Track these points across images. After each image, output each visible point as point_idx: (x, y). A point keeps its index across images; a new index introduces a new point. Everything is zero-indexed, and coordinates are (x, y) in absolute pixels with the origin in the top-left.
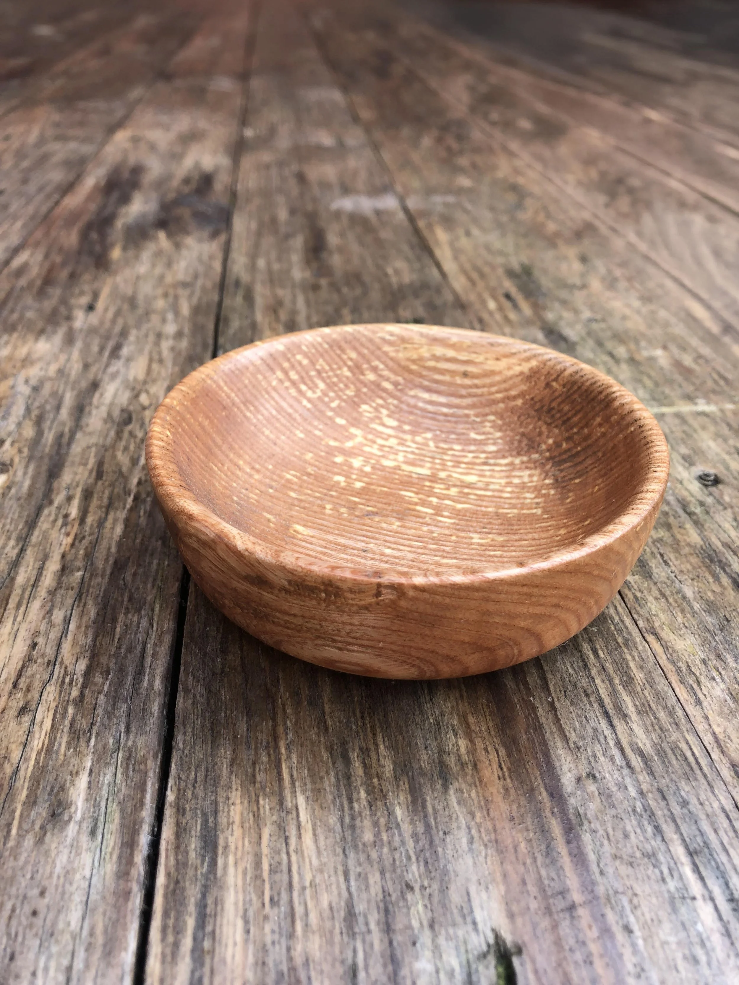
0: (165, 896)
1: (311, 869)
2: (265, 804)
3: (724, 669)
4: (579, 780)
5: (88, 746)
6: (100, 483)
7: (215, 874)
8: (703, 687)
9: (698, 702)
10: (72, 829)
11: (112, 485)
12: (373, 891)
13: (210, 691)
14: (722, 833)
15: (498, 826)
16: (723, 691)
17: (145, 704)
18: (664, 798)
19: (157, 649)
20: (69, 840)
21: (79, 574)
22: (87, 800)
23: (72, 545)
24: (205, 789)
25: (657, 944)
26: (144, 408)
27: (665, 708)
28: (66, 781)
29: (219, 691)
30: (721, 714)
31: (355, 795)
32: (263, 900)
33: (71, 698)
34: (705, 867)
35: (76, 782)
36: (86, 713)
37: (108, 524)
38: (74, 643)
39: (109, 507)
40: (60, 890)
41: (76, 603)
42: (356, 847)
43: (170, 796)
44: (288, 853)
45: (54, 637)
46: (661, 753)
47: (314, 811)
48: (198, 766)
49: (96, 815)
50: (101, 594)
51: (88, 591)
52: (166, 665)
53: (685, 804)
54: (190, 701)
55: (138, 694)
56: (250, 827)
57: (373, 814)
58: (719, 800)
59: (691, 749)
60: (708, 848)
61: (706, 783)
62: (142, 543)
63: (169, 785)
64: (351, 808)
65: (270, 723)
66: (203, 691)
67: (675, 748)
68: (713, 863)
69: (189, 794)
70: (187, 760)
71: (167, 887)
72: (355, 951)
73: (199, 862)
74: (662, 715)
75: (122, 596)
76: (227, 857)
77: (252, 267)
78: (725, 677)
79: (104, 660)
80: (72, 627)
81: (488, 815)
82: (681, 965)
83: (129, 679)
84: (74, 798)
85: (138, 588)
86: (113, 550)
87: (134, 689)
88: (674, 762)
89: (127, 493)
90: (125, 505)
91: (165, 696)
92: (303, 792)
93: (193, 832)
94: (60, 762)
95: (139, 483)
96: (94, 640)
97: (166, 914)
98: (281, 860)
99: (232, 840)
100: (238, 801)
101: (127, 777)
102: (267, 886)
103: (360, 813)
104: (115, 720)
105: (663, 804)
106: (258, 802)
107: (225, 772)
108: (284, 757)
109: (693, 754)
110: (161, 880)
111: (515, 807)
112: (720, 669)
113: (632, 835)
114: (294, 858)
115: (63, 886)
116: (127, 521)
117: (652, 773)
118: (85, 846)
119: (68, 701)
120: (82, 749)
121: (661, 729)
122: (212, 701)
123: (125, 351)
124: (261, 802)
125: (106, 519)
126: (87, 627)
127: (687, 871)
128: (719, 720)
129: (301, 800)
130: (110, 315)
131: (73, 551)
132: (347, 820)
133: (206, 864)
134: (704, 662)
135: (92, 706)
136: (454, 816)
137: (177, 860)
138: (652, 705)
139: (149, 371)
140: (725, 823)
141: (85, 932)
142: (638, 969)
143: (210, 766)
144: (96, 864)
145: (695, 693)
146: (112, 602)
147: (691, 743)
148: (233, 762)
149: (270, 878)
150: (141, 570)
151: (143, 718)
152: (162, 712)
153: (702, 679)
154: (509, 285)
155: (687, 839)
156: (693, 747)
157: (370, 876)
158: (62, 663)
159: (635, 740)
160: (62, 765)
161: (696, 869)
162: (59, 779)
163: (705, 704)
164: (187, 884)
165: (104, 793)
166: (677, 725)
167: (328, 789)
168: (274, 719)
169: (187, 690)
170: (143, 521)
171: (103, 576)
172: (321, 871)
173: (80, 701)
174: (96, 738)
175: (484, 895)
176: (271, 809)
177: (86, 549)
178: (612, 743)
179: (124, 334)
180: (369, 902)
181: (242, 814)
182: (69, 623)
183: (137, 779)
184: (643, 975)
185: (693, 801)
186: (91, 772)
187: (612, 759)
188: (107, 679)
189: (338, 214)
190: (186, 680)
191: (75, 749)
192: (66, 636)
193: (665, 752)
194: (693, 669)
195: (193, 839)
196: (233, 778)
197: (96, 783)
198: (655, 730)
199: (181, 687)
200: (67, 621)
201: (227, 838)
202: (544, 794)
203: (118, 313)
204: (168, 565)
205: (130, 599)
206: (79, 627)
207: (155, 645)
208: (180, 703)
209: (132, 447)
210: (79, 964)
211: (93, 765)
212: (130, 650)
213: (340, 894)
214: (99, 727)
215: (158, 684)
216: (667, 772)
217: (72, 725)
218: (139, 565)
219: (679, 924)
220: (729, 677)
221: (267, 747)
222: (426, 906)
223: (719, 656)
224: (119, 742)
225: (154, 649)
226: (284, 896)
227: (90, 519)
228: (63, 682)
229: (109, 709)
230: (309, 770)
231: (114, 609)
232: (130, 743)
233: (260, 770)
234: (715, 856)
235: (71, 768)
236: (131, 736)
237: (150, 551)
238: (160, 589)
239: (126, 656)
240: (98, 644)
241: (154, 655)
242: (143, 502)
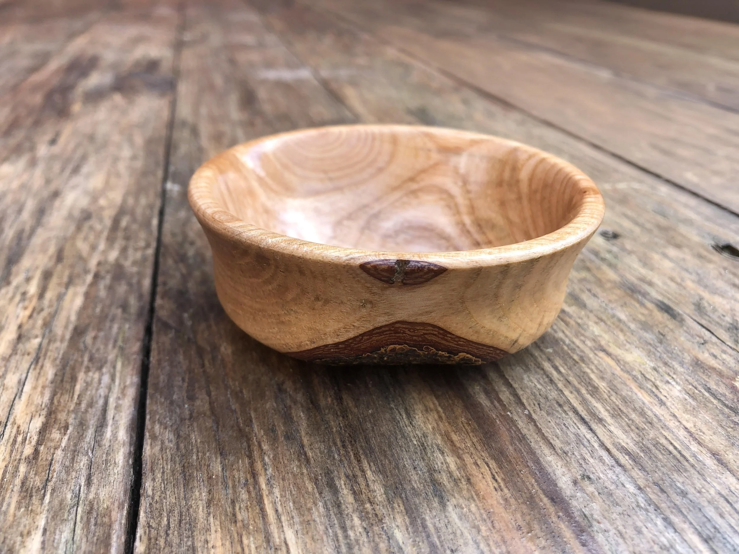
2: (250, 543)
3: (674, 373)
4: (575, 482)
5: (42, 504)
6: (60, 267)
8: (661, 390)
9: (662, 403)
11: (72, 266)
13: (179, 436)
14: (727, 516)
15: (507, 537)
16: (680, 391)
17: (108, 454)
18: (663, 491)
19: (120, 402)
21: (36, 342)
23: (30, 317)
24: (180, 535)
26: (102, 208)
27: (634, 410)
28: (15, 543)
29: (189, 435)
30: (686, 411)
31: (348, 523)
33: (23, 457)
35: (27, 544)
36: (40, 470)
37: (68, 298)
38: (29, 403)
39: (69, 284)
41: (33, 366)
43: (140, 548)
45: (6, 400)
46: (646, 450)
47: (305, 544)
48: (170, 511)
50: (60, 356)
51: (45, 354)
52: (130, 417)
53: (684, 494)
54: (157, 448)
55: (100, 446)
57: (371, 539)
58: (714, 487)
59: (671, 444)
60: (719, 532)
61: (696, 473)
62: (102, 311)
63: (138, 536)
64: (346, 537)
65: (247, 461)
66: (172, 436)
67: (657, 444)
68: (729, 546)
69: (162, 542)
70: (158, 506)
74: (633, 416)
75: (82, 356)
77: (196, 111)
78: (678, 380)
79: (62, 416)
80: (27, 388)
81: (494, 527)
83: (90, 433)
85: (98, 350)
86: (73, 318)
87: (96, 441)
88: (661, 457)
89: (86, 271)
90: (84, 281)
91: (131, 445)
92: (291, 525)
94: (8, 523)
95: (99, 264)
96: (52, 399)
100: (219, 543)
101: (88, 532)
103: (357, 541)
104: (74, 474)
105: (663, 496)
106: (241, 542)
107: (201, 514)
108: (265, 493)
109: (675, 448)
111: (519, 516)
112: (671, 374)
113: (644, 530)
116: (87, 295)
117: (643, 468)
119: (20, 460)
120: (34, 508)
121: (637, 428)
122: (182, 445)
123: (85, 169)
124: (245, 541)
125: (65, 294)
126: (44, 387)
128: (687, 416)
129: (290, 535)
130: (71, 146)
131: (31, 322)
132: (344, 550)
134: (655, 369)
135: (48, 463)
136: (458, 532)
138: (622, 408)
139: (107, 182)
140: (728, 508)
143: (184, 510)
145: (656, 396)
146: (71, 363)
147: (668, 437)
148: (209, 503)
150: (102, 334)
151: (106, 469)
152: (128, 461)
153: (658, 383)
155: (698, 527)
156: (673, 442)
158: (14, 423)
159: (616, 440)
160: (10, 527)
162: (8, 541)
163: (668, 404)
166: (650, 423)
167: (318, 520)
168: (250, 457)
169: (154, 437)
170: (103, 293)
171: (62, 341)
173: (34, 458)
174: (52, 494)
176: (256, 548)
177: (44, 319)
178: (596, 445)
179: (84, 158)
182: (24, 384)
183: (100, 532)
185: (690, 490)
186: (45, 530)
187: (601, 459)
188: (65, 434)
189: (264, 82)
190: (153, 428)
191: (27, 508)
192: (20, 397)
193: (648, 448)
194: (647, 376)
196: (211, 519)
197: (50, 543)
198: (632, 430)
199: (147, 435)
200: (22, 384)
202: (545, 500)
203: (78, 146)
204: (129, 328)
205: (91, 359)
206: (35, 388)
207: (118, 398)
208: (147, 450)
209: (92, 237)
211: (47, 522)
212: (91, 405)
214: (55, 483)
215: (123, 435)
216: (657, 466)
217: (23, 483)
218: (99, 330)
220: (681, 379)
221: (246, 484)
223: (666, 364)
224: (78, 496)
225: (117, 402)
227: (49, 295)
228: (15, 441)
229: (67, 463)
230: (294, 503)
231: (73, 369)
232: (91, 496)
233: (240, 508)
234: (729, 539)
235: (21, 528)
236: (93, 489)
237: (110, 317)
238: (122, 349)
239: (86, 411)
240: (55, 402)
241: (117, 408)
242: (103, 278)
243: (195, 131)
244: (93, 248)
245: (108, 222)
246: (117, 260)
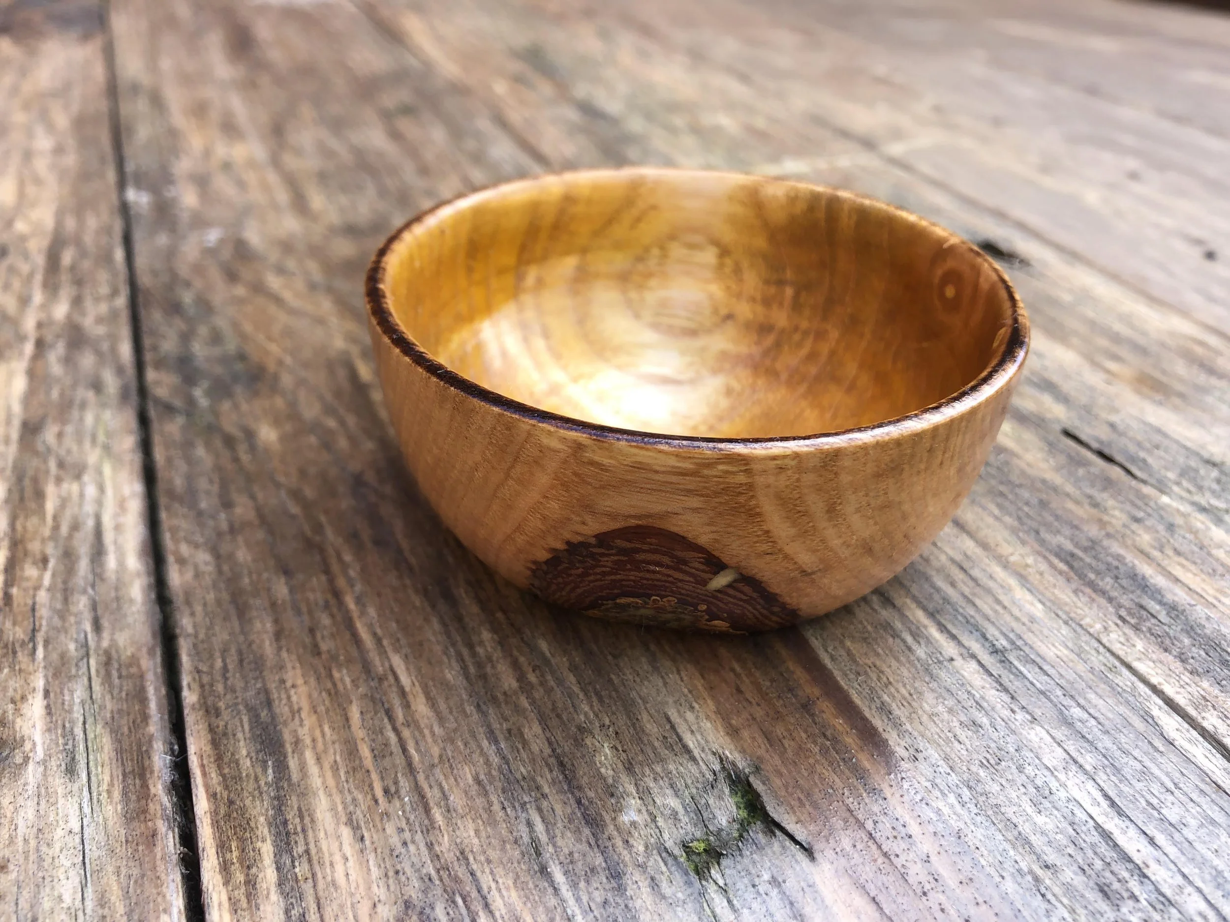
0: (215, 824)
1: (435, 741)
2: (344, 677)
5: (34, 660)
7: (289, 779)
10: (32, 774)
12: (535, 748)
13: (218, 556)
14: (960, 585)
17: (118, 589)
19: (122, 520)
20: (31, 789)
22: (49, 730)
24: (244, 677)
25: (925, 718)
26: (23, 239)
28: (6, 712)
29: (234, 553)
31: (475, 639)
32: (374, 796)
34: (954, 624)
35: (24, 711)
36: (20, 618)
40: (33, 857)
42: (494, 700)
43: (189, 697)
44: (395, 729)
47: (419, 670)
48: (224, 651)
49: (70, 747)
52: (141, 538)
54: (191, 573)
55: (102, 580)
56: (327, 711)
57: (508, 653)
58: (947, 553)
60: (949, 603)
62: (62, 395)
63: (184, 684)
64: (474, 654)
65: (323, 578)
66: (208, 558)
68: (960, 618)
69: (220, 688)
70: (205, 646)
71: (215, 813)
72: (529, 824)
73: (259, 770)
75: (45, 461)
76: (302, 754)
77: (153, 69)
79: (35, 547)
82: (962, 734)
83: (83, 566)
84: (26, 731)
85: (69, 452)
86: (17, 409)
87: (95, 575)
89: (22, 338)
90: (21, 353)
91: (149, 574)
92: (397, 650)
93: (240, 735)
95: (40, 325)
96: (12, 524)
97: (222, 847)
98: (388, 740)
99: (304, 733)
100: (300, 681)
101: (111, 685)
102: (374, 776)
103: (489, 659)
104: (72, 618)
106: (331, 676)
108: (356, 614)
110: (202, 805)
114: (406, 733)
115: (38, 850)
116: (31, 374)
118: (61, 791)
120: (23, 666)
122: (226, 568)
124: (336, 675)
127: (934, 633)
129: (397, 662)
132: (472, 670)
133: (270, 771)
135: (29, 608)
137: (223, 776)
139: (21, 194)
140: (961, 575)
141: (90, 905)
142: (912, 751)
143: (244, 647)
144: (87, 810)
146: (30, 473)
148: (278, 635)
149: (377, 767)
150: (69, 429)
151: (119, 608)
152: (149, 597)
154: (517, 66)
155: (923, 601)
157: (526, 730)
161: (942, 628)
164: (248, 802)
165: (78, 715)
167: (433, 639)
168: (327, 571)
169: (182, 561)
170: (57, 369)
172: (452, 741)
174: (46, 646)
175: (690, 716)
176: (353, 681)
180: (533, 761)
181: (310, 696)
183: (128, 685)
184: (918, 755)
186: (47, 692)
188: (46, 570)
189: (263, 9)
190: (178, 548)
191: (12, 667)
195: (242, 743)
196: (284, 654)
197: (59, 705)
199: (171, 559)
201: (295, 731)
204: (113, 418)
205: (61, 465)
207: (116, 516)
208: (176, 578)
209: (17, 284)
211: (47, 682)
212: (75, 527)
213: (487, 763)
214: (47, 632)
215: (134, 562)
218: (64, 423)
219: (943, 691)
221: (327, 606)
222: (615, 748)
224: (86, 645)
225: (115, 521)
226: (404, 784)
229: (59, 606)
230: (398, 622)
231: (35, 481)
232: (105, 644)
233: (323, 637)
234: (961, 610)
235: (10, 693)
236: (106, 635)
237: (77, 402)
238: (107, 449)
239: (70, 537)
240: (19, 527)
241: (118, 528)
242: (52, 346)
243: (157, 101)
244: (24, 301)
245: (40, 260)
246: (69, 317)
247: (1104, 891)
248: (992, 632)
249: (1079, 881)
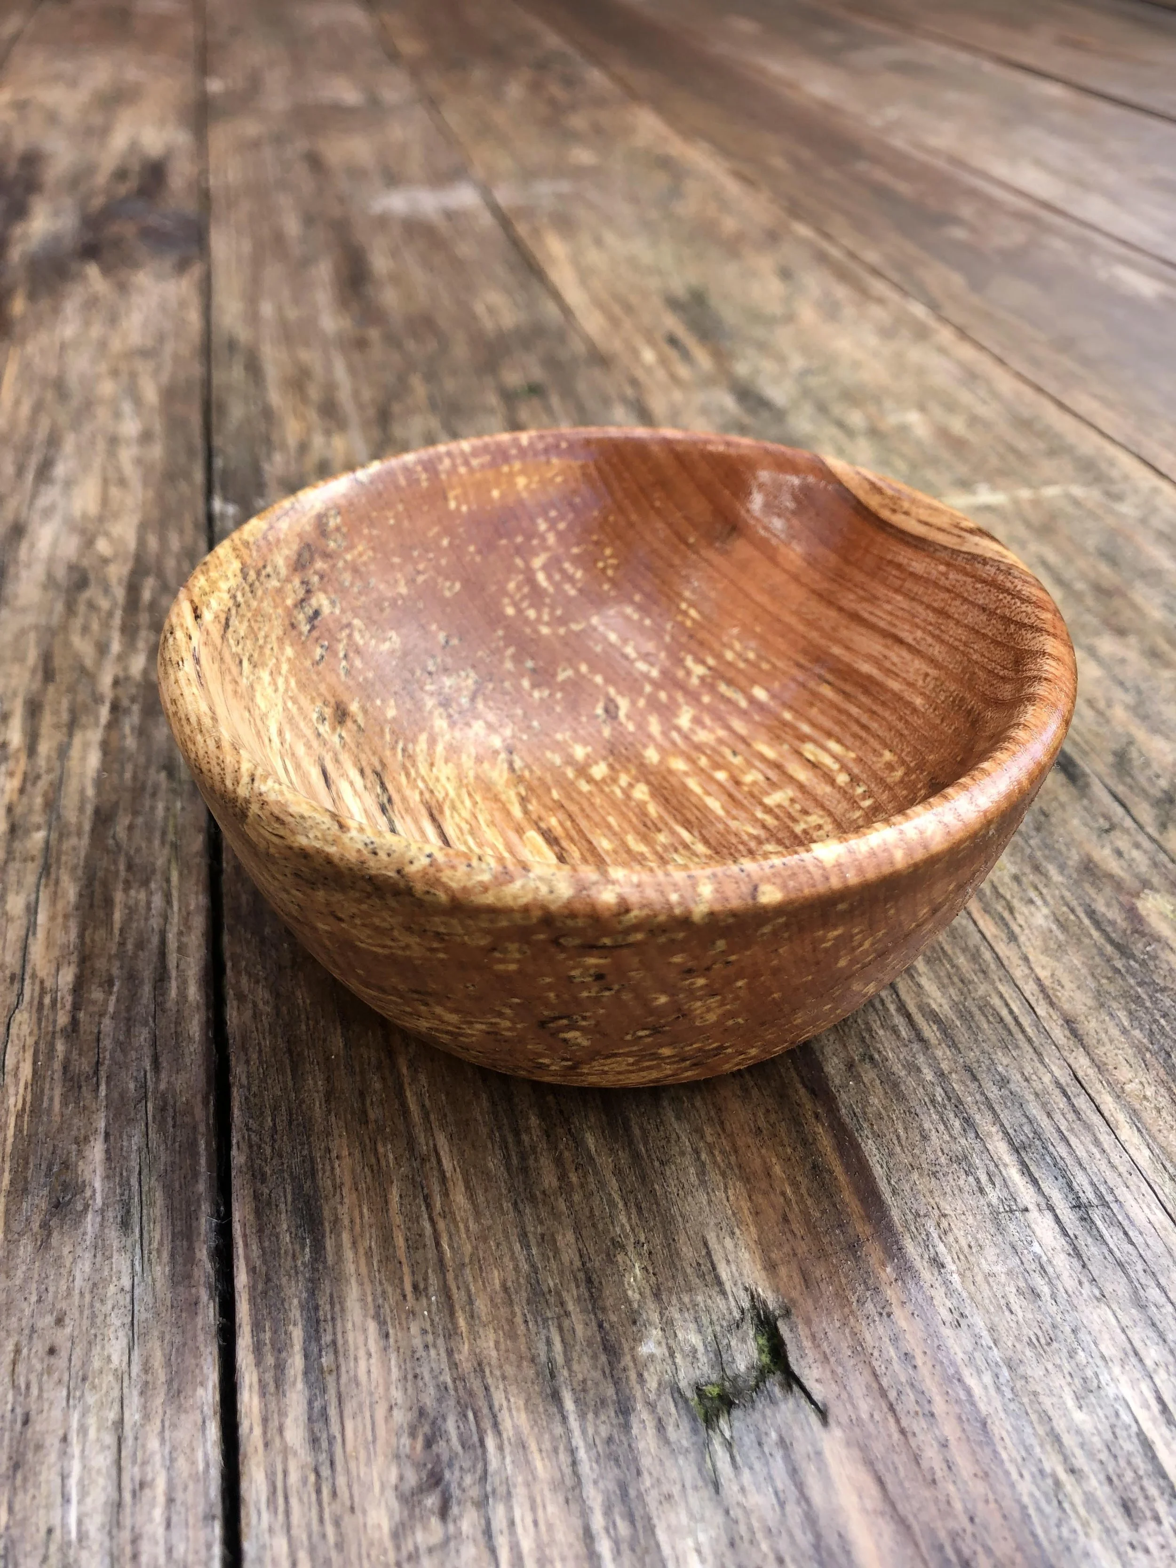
0: (252, 1300)
1: (469, 1238)
2: (388, 1152)
3: (1046, 886)
4: (850, 1065)
5: (97, 1097)
6: (51, 689)
7: (325, 1262)
8: (1017, 916)
9: (1012, 937)
10: (90, 1223)
11: (72, 689)
12: (565, 1258)
13: (277, 995)
14: (1057, 1116)
15: (740, 1143)
16: (1046, 917)
17: (177, 1023)
18: (975, 1078)
19: (185, 939)
20: (89, 1238)
21: (39, 836)
22: (108, 1177)
23: (22, 791)
24: (292, 1141)
25: (979, 1278)
26: (105, 561)
27: (965, 950)
28: (69, 1153)
29: (293, 993)
30: (1046, 950)
31: (522, 1124)
32: (403, 1290)
33: (58, 1028)
34: (1038, 1166)
35: (87, 1153)
36: (85, 1048)
37: (75, 752)
38: (49, 944)
39: (72, 725)
40: (87, 1312)
41: (43, 881)
42: (532, 1199)
43: (238, 1158)
44: (431, 1220)
45: (14, 938)
46: (966, 1016)
47: (462, 1153)
48: (275, 1109)
49: (126, 1197)
50: (82, 863)
51: (58, 860)
52: (202, 963)
53: (1003, 1082)
54: (249, 1013)
55: (163, 1011)
56: (368, 1189)
57: (553, 1146)
58: (1051, 1072)
59: (1007, 1005)
60: (1040, 1139)
61: (1031, 1050)
62: (135, 778)
63: (234, 1141)
64: (519, 1142)
66: (267, 996)
67: (984, 1007)
68: (1048, 1159)
69: (267, 1150)
70: (257, 1101)
71: (252, 1288)
72: (549, 1343)
73: (297, 1247)
74: (962, 960)
75: (115, 862)
76: (339, 1235)
77: (253, 317)
78: (1048, 898)
79: (101, 964)
80: (42, 918)
81: (724, 1130)
82: (1016, 1303)
83: (147, 990)
84: (87, 1176)
85: (138, 850)
86: (90, 792)
87: (157, 1004)
88: (985, 1026)
89: (98, 699)
90: (97, 718)
91: (208, 1009)
92: (442, 1127)
93: (282, 1206)
94: (55, 1126)
95: (116, 683)
96: (81, 936)
97: (257, 1327)
98: (423, 1230)
99: (343, 1211)
100: (345, 1153)
101: (166, 1134)
102: (406, 1269)
103: (534, 1149)
104: (133, 1053)
105: (973, 1086)
106: (375, 1150)
107: (318, 1112)
108: (406, 1080)
109: (1011, 1012)
110: (242, 1279)
111: (760, 1114)
112: (1040, 886)
113: (934, 1135)
114: (441, 1225)
115: (92, 1306)
116: (105, 747)
117: (954, 1045)
118: (116, 1244)
119: (54, 1033)
120: (87, 1102)
121: (962, 981)
122: (284, 1009)
123: (60, 470)
124: (381, 1150)
125: (69, 745)
126: (66, 917)
127: (1014, 1173)
128: (1044, 959)
129: (442, 1141)
130: (25, 409)
131: (25, 800)
132: (515, 1161)
133: (307, 1250)
134: (1016, 878)
135: (94, 1037)
136: (674, 1136)
137: (263, 1249)
138: (947, 947)
139: (105, 501)
140: (1062, 1103)
141: (136, 1369)
142: (956, 1315)
144: (138, 1268)
145: (1006, 925)
146: (100, 874)
147: (1006, 996)
148: (329, 1096)
149: (409, 1258)
150: (140, 820)
151: (178, 1046)
152: (207, 1034)
153: (1016, 903)
154: (671, 322)
155: (1011, 1131)
156: (1010, 1002)
157: (559, 1238)
158: (34, 976)
159: (925, 1000)
160: (60, 1130)
161: (1025, 1169)
162: (59, 1152)
163: (1022, 939)
164: (284, 1280)
165: (134, 1164)
166: (984, 972)
167: (479, 1118)
169: (241, 998)
170: (131, 742)
171: (79, 834)
172: (485, 1239)
173: (73, 1031)
174: (108, 1084)
175: (728, 1242)
176: (396, 1158)
177: (45, 795)
178: (892, 1008)
179: (54, 441)
180: (562, 1273)
181: (353, 1171)
182: (36, 913)
183: (182, 1135)
184: (963, 1322)
185: (1016, 1077)
186: (107, 1135)
187: (895, 1031)
188: (111, 993)
189: (383, 222)
190: (238, 982)
191: (77, 1103)
192: (34, 934)
193: (970, 1013)
194: (1001, 890)
195: (283, 1216)
196: (333, 1119)
197: (118, 1151)
198: (953, 983)
199: (230, 993)
200: (32, 910)
201: (336, 1209)
202: (802, 1091)
203: (38, 408)
204: (183, 809)
205: (130, 867)
206: (52, 918)
207: (180, 933)
208: (233, 1016)
209: (95, 626)
210: (133, 1416)
211: (108, 1124)
212: (140, 945)
213: (516, 1269)
214: (109, 1067)
215: (193, 992)
216: (976, 1040)
217: (65, 1068)
218: (135, 813)
219: (1008, 1248)
220: (1053, 897)
221: (379, 1067)
222: (645, 1269)
223: (1037, 868)
224: (145, 1086)
225: (179, 941)
226: (433, 1280)
227: (44, 748)
228: (41, 1004)
229: (122, 1038)
230: (447, 1094)
231: (105, 884)
232: (163, 1086)
233: (372, 1103)
234: (1051, 1148)
235: (74, 1133)
236: (163, 1075)
237: (149, 790)
238: (175, 847)
239: (135, 956)
240: (88, 940)
241: (181, 949)
242: (127, 711)
244: (102, 649)
245: (120, 593)
246: (145, 672)
247: (1127, 1508)
248: (1080, 1180)
249: (1102, 1492)
